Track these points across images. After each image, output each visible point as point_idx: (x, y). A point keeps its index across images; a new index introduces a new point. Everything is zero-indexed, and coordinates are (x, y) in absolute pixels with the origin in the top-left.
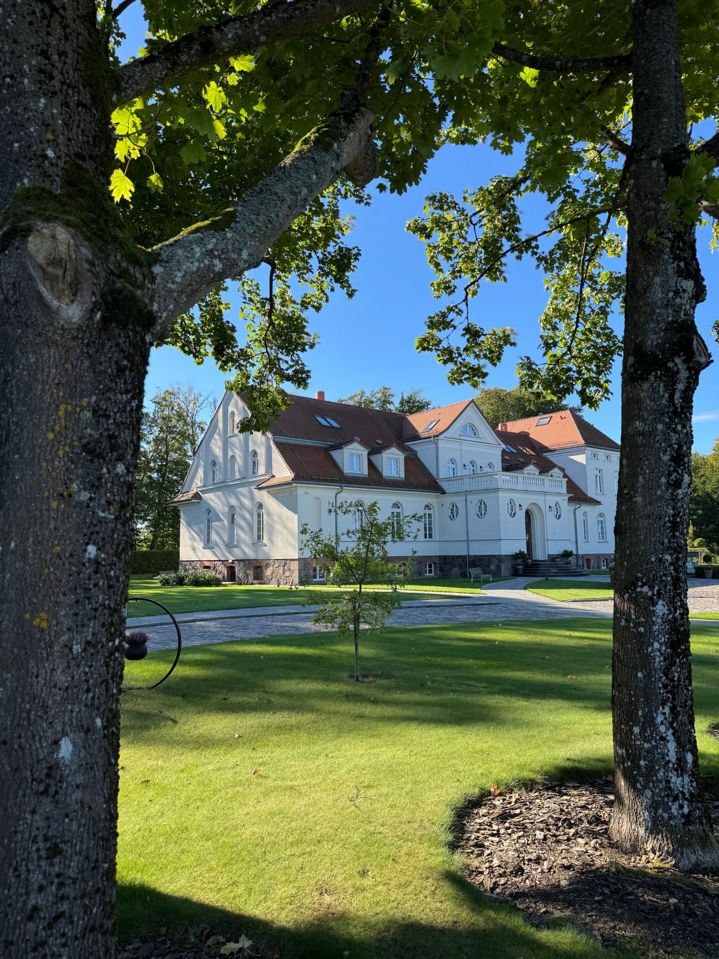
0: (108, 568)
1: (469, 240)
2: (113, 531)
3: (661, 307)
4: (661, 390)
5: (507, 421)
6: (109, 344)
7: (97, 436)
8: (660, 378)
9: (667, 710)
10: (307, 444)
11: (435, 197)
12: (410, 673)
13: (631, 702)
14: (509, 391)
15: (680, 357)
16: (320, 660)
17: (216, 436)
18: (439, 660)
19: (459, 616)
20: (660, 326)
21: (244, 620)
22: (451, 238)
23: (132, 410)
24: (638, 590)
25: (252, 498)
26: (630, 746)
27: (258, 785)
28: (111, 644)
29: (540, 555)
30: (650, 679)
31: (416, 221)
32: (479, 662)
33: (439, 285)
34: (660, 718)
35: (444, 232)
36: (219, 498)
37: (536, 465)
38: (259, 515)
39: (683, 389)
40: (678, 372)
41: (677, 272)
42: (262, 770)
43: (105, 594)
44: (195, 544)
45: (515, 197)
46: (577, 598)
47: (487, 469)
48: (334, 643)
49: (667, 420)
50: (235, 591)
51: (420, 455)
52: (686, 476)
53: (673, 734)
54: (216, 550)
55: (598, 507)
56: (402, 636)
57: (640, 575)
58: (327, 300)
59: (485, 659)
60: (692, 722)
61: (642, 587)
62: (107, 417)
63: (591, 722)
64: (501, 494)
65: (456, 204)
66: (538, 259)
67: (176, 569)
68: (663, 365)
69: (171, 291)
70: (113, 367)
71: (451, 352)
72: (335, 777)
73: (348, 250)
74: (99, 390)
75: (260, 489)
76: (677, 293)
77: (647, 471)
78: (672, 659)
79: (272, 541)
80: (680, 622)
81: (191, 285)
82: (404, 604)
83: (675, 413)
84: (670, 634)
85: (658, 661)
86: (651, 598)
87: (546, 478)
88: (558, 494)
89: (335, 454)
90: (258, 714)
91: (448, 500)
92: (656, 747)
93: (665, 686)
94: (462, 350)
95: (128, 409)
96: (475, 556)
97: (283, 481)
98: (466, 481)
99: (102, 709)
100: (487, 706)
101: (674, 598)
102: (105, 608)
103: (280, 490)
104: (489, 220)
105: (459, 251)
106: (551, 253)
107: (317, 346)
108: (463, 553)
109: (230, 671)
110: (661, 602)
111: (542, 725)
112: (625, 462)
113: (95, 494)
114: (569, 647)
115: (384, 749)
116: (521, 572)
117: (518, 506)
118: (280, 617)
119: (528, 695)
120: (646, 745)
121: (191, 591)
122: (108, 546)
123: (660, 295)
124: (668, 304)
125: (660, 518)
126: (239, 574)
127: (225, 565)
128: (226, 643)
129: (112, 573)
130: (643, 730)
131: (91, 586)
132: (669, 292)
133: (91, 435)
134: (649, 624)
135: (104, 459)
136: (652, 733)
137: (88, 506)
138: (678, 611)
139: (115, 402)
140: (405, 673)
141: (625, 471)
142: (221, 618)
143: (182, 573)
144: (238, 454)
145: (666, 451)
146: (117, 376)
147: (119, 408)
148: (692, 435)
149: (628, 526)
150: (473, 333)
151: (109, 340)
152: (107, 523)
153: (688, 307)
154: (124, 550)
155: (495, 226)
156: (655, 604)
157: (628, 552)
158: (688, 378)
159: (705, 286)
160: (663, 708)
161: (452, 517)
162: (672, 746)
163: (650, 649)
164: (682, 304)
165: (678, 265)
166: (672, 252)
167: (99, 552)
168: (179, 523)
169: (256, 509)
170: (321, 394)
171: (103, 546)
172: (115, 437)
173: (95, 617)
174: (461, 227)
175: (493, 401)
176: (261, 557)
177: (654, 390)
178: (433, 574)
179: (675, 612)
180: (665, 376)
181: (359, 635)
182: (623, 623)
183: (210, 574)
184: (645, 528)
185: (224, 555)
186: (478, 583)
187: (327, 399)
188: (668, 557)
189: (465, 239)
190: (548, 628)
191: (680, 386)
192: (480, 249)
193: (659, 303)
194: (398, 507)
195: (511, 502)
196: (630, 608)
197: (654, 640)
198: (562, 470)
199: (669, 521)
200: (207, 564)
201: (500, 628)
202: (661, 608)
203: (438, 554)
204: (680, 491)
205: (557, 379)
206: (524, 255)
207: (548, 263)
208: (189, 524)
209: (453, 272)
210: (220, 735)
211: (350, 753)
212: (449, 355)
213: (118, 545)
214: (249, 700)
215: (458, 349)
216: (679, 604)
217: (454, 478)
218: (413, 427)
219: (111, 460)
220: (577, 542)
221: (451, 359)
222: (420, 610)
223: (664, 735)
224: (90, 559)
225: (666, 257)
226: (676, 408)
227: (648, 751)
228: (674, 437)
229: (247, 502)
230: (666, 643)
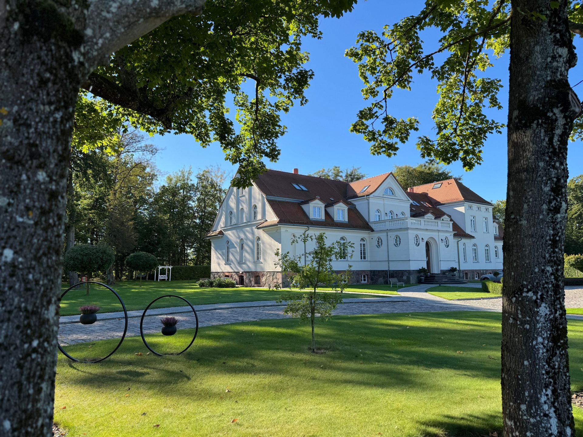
0: (25, 272)
1: (387, 61)
2: (32, 236)
3: (541, 70)
4: (542, 135)
5: (413, 186)
6: (31, 56)
7: (16, 144)
8: (541, 125)
9: (549, 392)
10: (287, 200)
11: (364, 34)
12: (349, 347)
13: (518, 384)
14: (414, 167)
15: (557, 107)
16: (291, 336)
17: (232, 196)
18: (369, 339)
19: (383, 309)
20: (541, 84)
21: (246, 309)
22: (375, 60)
23: (55, 121)
24: (524, 294)
25: (253, 233)
26: (518, 419)
27: (235, 431)
28: (26, 346)
29: (435, 270)
30: (535, 367)
31: (352, 50)
32: (396, 341)
33: (367, 91)
34: (543, 399)
35: (370, 57)
36: (233, 234)
37: (432, 213)
38: (258, 244)
39: (560, 133)
40: (556, 120)
41: (554, 42)
42: (239, 419)
43: (21, 296)
44: (220, 262)
45: (418, 31)
46: (460, 298)
47: (400, 216)
48: (300, 326)
49: (548, 159)
50: (243, 291)
51: (357, 207)
52: (563, 203)
53: (555, 412)
54: (232, 266)
55: (473, 240)
56: (345, 321)
57: (525, 283)
58: (292, 105)
59: (400, 338)
60: (569, 402)
61: (527, 292)
62: (29, 126)
63: (477, 387)
64: (410, 231)
65: (378, 38)
66: (433, 72)
67: (209, 277)
68: (543, 115)
69: (106, 19)
70: (35, 78)
71: (374, 134)
72: (289, 427)
73: (306, 72)
74: (21, 100)
75: (258, 228)
76: (554, 58)
77: (531, 200)
78: (553, 351)
79: (265, 260)
80: (559, 321)
81: (126, 16)
82: (344, 300)
83: (554, 153)
84: (552, 331)
85: (542, 352)
86: (535, 301)
87: (439, 221)
88: (447, 231)
89: (304, 207)
90: (245, 375)
91: (375, 235)
92: (541, 422)
93: (548, 373)
94: (381, 132)
95: (51, 119)
96: (393, 271)
97: (273, 223)
98: (387, 223)
99: (12, 411)
100: (402, 373)
101: (555, 301)
102: (21, 311)
103: (270, 229)
104: (400, 48)
105: (380, 68)
106: (442, 68)
107: (285, 133)
108: (386, 268)
109: (231, 343)
110: (543, 305)
111: (440, 390)
112: (511, 193)
113: (13, 199)
114: (457, 330)
115: (327, 405)
116: (423, 281)
117: (421, 239)
118: (268, 308)
119: (430, 365)
120: (532, 420)
121: (216, 291)
122: (25, 251)
123: (540, 60)
124: (547, 67)
125: (542, 237)
126: (246, 280)
127: (238, 275)
128: (232, 324)
129: (31, 276)
130: (529, 408)
131: (6, 289)
132: (547, 57)
133: (11, 143)
134: (533, 323)
135: (23, 165)
136: (537, 410)
137: (6, 211)
138: (558, 312)
139: (37, 112)
140: (346, 347)
141: (512, 201)
142: (231, 308)
143: (212, 279)
144: (245, 207)
145: (547, 183)
146: (40, 87)
147: (41, 119)
148: (568, 171)
149: (515, 244)
150: (389, 122)
151: (31, 53)
152: (25, 228)
153: (563, 69)
154: (44, 254)
155: (404, 52)
156: (538, 306)
157: (515, 264)
158: (565, 125)
159: (576, 54)
160: (546, 391)
161: (378, 246)
162: (554, 421)
163: (534, 343)
164: (559, 67)
165: (555, 36)
166: (549, 26)
167: (16, 256)
168: (210, 249)
169: (256, 240)
170: (296, 170)
171: (21, 250)
172: (35, 145)
173: (9, 320)
174: (382, 53)
175: (404, 174)
176: (259, 270)
177: (536, 135)
178: (366, 282)
179: (556, 313)
180: (545, 123)
181: (315, 321)
182: (511, 321)
183: (228, 280)
184: (529, 245)
185: (237, 269)
186: (395, 288)
187: (300, 173)
188: (549, 269)
189: (384, 60)
190: (442, 318)
191: (558, 132)
192: (395, 67)
193: (539, 67)
194: (344, 240)
195: (417, 236)
196: (517, 309)
197: (538, 335)
198: (450, 216)
199: (550, 240)
200: (227, 274)
201: (410, 317)
202: (544, 310)
203: (369, 269)
204: (559, 216)
205: (446, 151)
206: (424, 69)
207: (441, 74)
208: (216, 249)
209: (377, 82)
210: (216, 390)
211: (303, 407)
212: (373, 136)
213: (38, 250)
214: (240, 364)
215: (379, 131)
216: (559, 306)
217: (380, 221)
218: (354, 190)
219: (30, 168)
220: (459, 262)
221: (374, 139)
222: (357, 305)
223: (547, 412)
224: (6, 263)
225: (544, 30)
226: (555, 149)
227: (534, 425)
228: (553, 172)
229: (250, 236)
230: (548, 338)
